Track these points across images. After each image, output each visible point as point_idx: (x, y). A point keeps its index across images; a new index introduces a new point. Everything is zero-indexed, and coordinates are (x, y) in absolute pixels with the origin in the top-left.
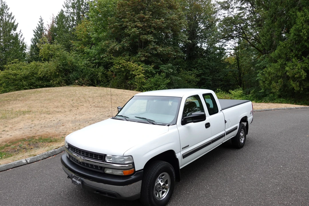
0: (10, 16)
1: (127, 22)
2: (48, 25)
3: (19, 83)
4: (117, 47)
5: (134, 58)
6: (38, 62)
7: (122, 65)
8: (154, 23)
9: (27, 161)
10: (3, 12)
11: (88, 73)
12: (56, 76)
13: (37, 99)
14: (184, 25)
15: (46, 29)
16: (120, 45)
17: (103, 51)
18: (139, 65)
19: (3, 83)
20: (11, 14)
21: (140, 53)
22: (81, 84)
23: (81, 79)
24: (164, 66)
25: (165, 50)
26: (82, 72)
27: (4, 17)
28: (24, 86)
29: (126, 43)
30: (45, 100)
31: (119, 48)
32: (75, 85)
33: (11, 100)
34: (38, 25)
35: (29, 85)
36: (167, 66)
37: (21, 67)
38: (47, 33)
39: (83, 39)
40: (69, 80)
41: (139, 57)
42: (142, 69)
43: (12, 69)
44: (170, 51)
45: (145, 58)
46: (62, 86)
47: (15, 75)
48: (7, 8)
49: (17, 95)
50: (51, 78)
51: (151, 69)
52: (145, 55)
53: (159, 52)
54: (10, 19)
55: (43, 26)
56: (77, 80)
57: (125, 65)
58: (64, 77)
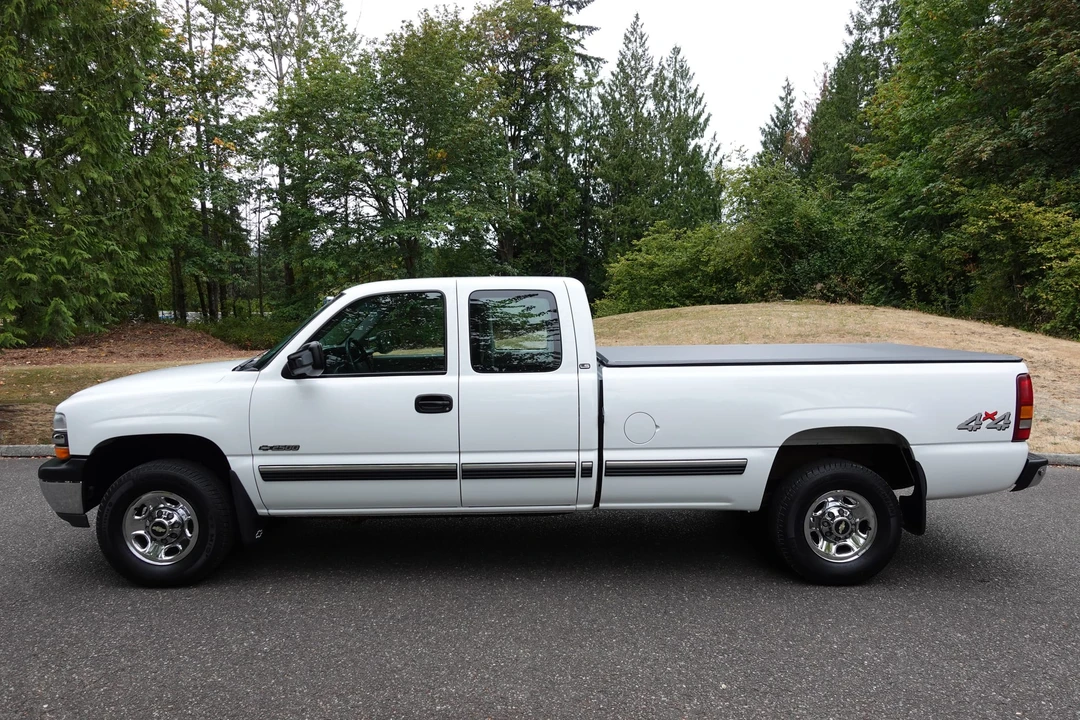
0: (693, 95)
2: (808, 103)
3: (657, 290)
4: (987, 145)
5: (1065, 185)
7: (997, 220)
11: (863, 255)
12: (756, 269)
15: (799, 117)
19: (624, 289)
20: (696, 90)
22: (831, 297)
23: (835, 280)
26: (842, 252)
28: (667, 300)
31: (999, 150)
32: (810, 298)
34: (777, 108)
35: (681, 296)
38: (803, 133)
39: (888, 132)
40: (795, 281)
43: (647, 250)
46: (766, 301)
47: (652, 266)
48: (687, 75)
54: (692, 107)
55: (792, 110)
56: (820, 281)
57: (1011, 216)
58: (780, 271)
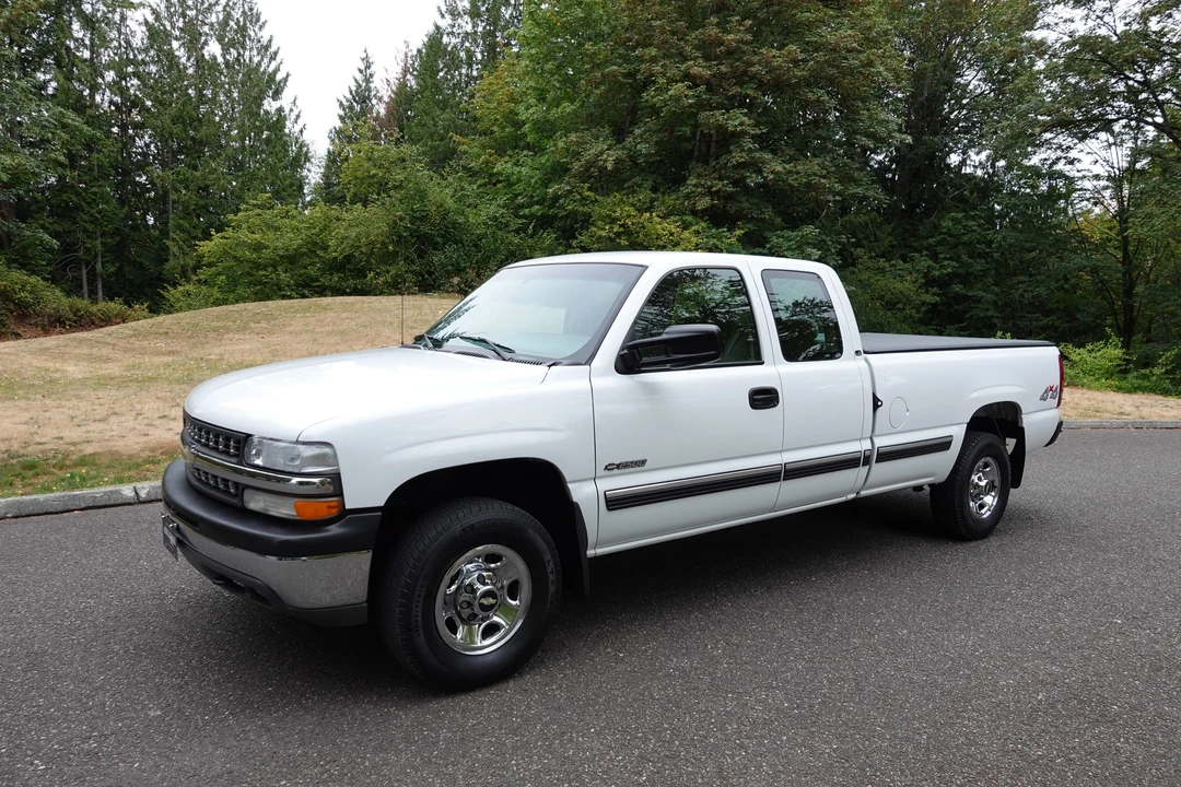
0: (267, 48)
1: (654, 60)
2: (388, 81)
3: (267, 276)
4: (608, 155)
5: (670, 200)
6: (335, 207)
7: (621, 226)
8: (759, 63)
9: (137, 493)
10: (244, 36)
11: (497, 251)
12: (388, 258)
13: (307, 332)
14: (881, 69)
15: (380, 95)
16: (623, 148)
17: (558, 171)
18: (686, 226)
19: (219, 274)
20: (270, 41)
21: (692, 181)
23: (471, 274)
24: (787, 233)
25: (798, 173)
26: (476, 246)
27: (247, 53)
28: (280, 289)
29: (642, 143)
30: (330, 333)
31: (618, 161)
32: (447, 292)
33: (227, 330)
34: (356, 80)
35: (297, 285)
36: (797, 236)
37: (279, 222)
38: (383, 111)
39: (495, 128)
40: (430, 274)
41: (687, 197)
42: (697, 245)
43: (249, 228)
44: (815, 174)
45: (713, 200)
46: (401, 294)
47: (258, 247)
48: (258, 20)
49: (250, 314)
50: (371, 263)
51: (731, 244)
52: (714, 189)
53: (771, 177)
54: (266, 60)
55: (372, 85)
56: (457, 275)
57: (633, 224)
58: (413, 262)
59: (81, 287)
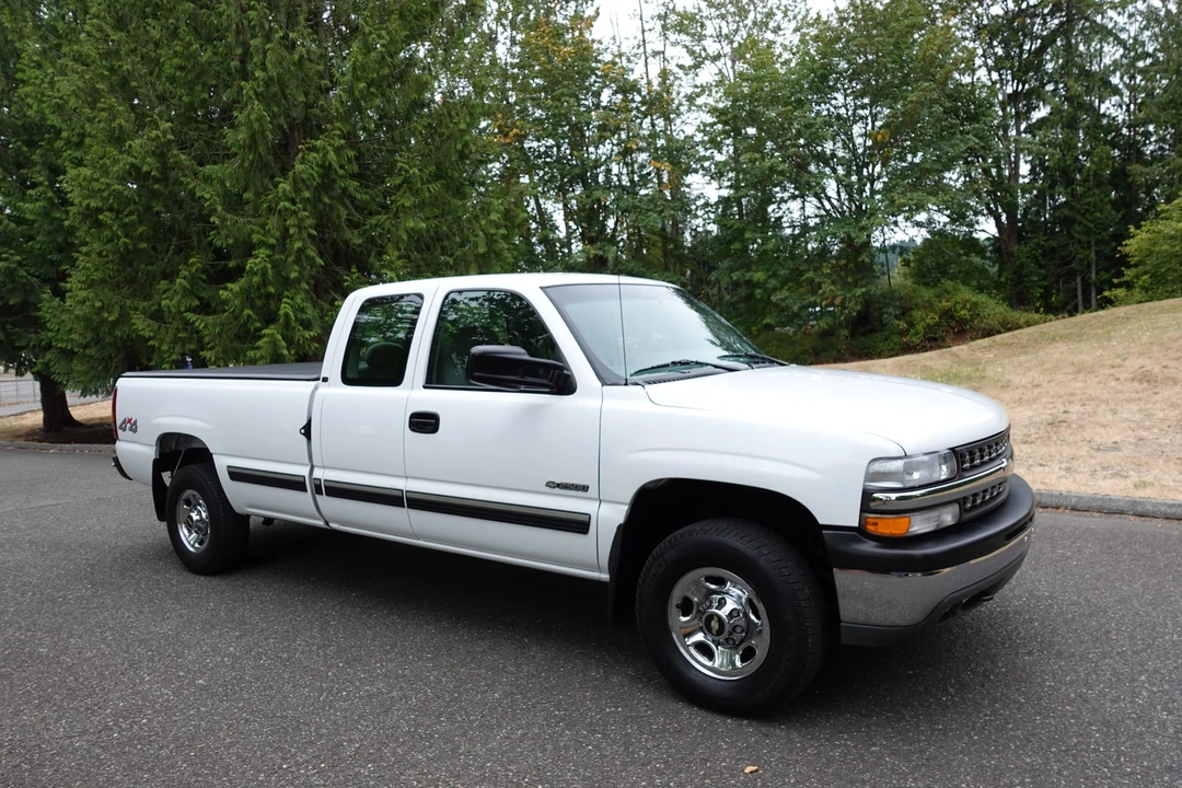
59: (1076, 296)
